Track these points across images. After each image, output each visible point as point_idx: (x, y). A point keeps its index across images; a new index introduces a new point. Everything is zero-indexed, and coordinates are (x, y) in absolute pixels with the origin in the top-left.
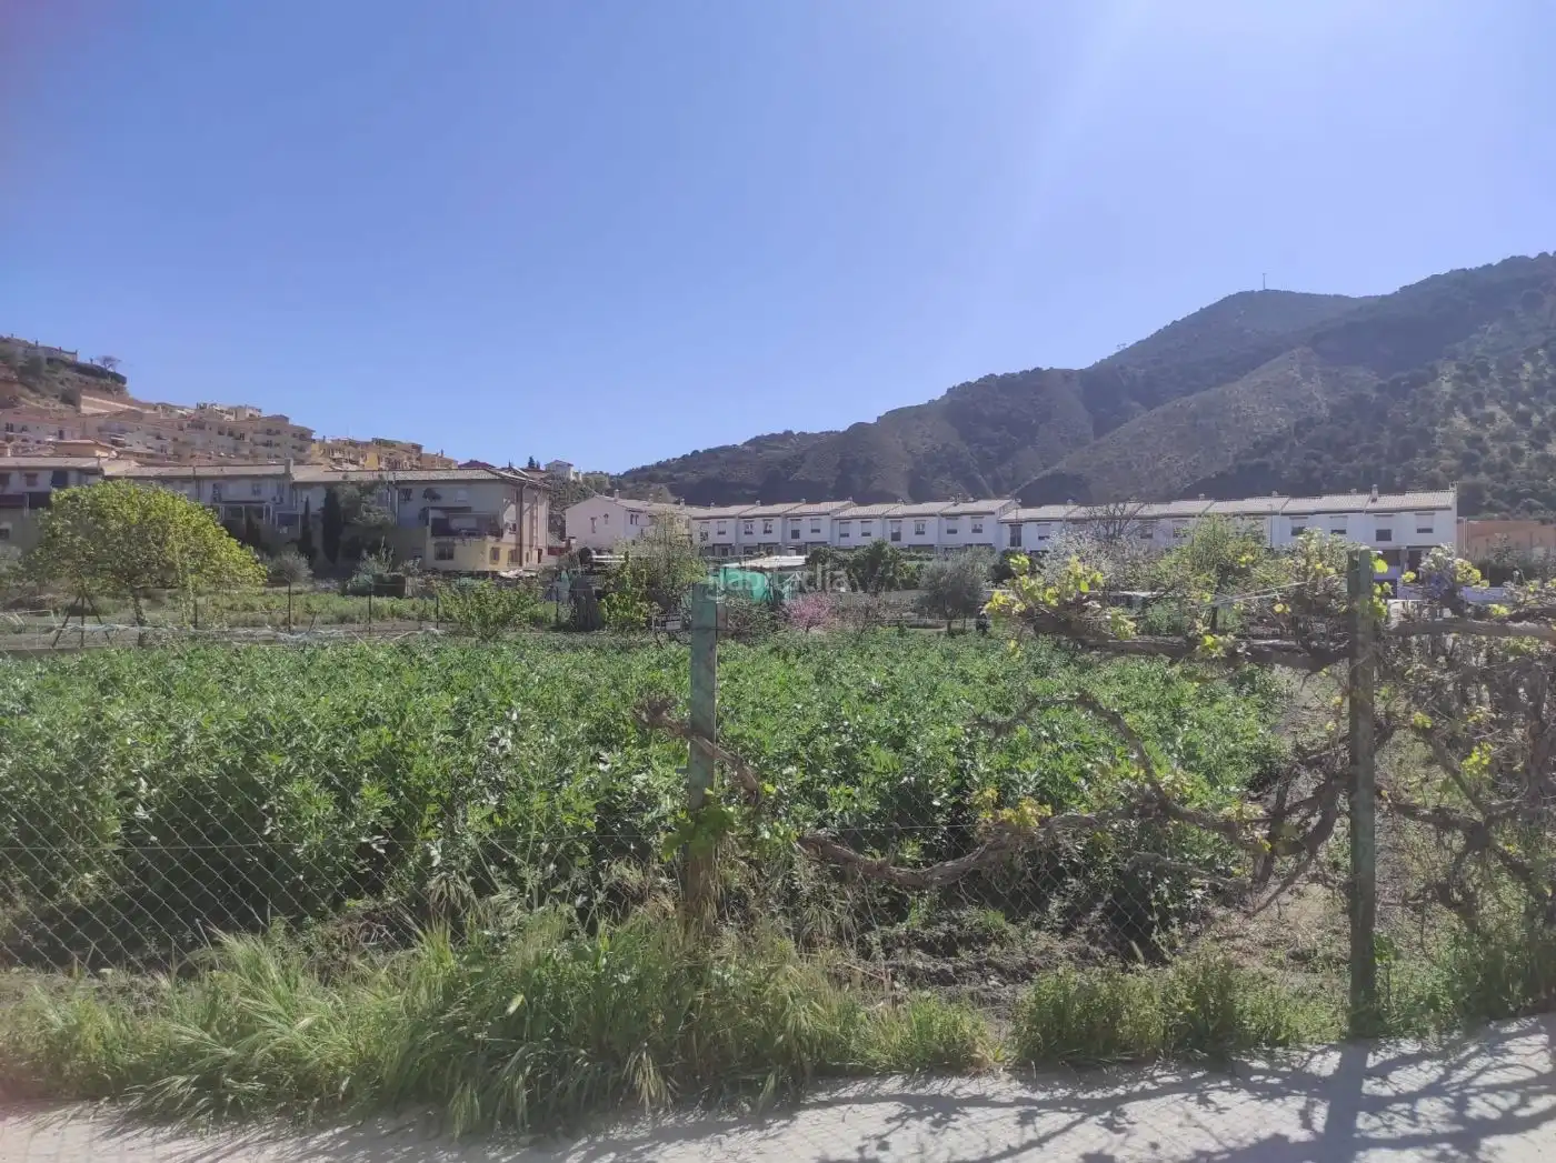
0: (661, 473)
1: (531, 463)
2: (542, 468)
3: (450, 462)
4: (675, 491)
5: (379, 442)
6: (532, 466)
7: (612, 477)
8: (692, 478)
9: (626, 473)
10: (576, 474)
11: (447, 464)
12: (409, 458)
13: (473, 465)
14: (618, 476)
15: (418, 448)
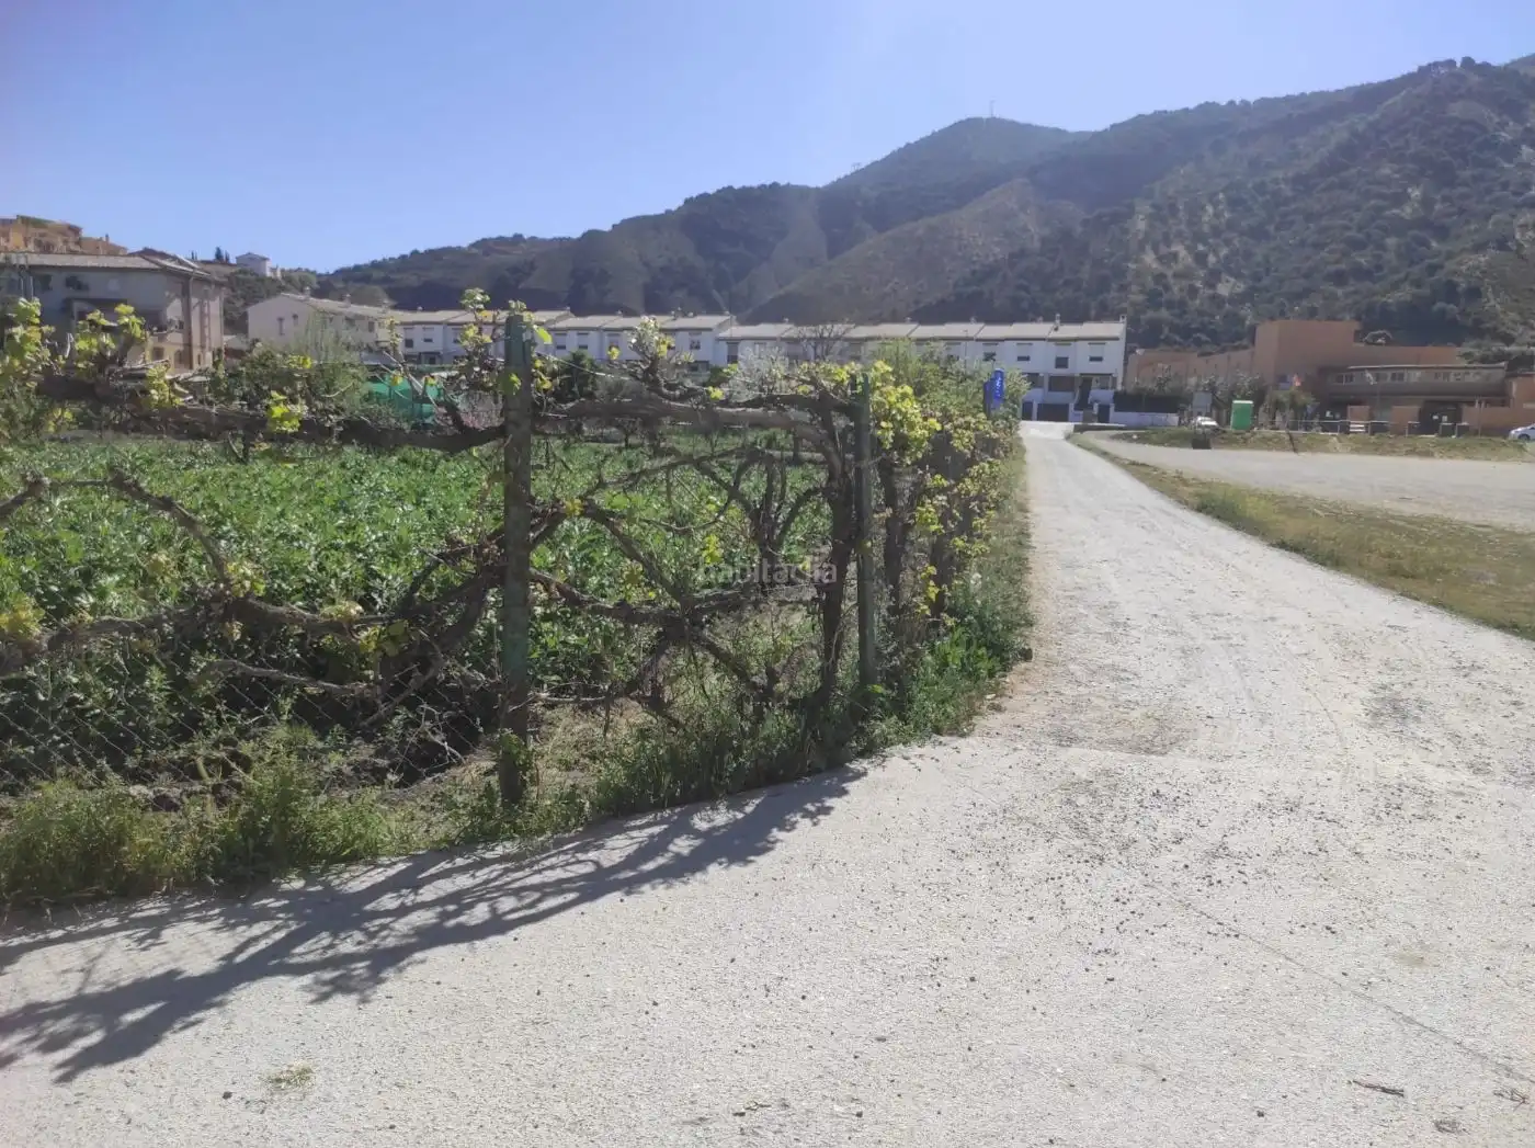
0: (377, 274)
1: (218, 255)
2: (233, 261)
3: (118, 248)
4: (392, 294)
5: (27, 221)
6: (220, 258)
7: (320, 276)
8: (411, 280)
9: (338, 272)
10: (274, 270)
11: (114, 251)
12: (65, 242)
13: (147, 253)
14: (328, 275)
15: (75, 230)
